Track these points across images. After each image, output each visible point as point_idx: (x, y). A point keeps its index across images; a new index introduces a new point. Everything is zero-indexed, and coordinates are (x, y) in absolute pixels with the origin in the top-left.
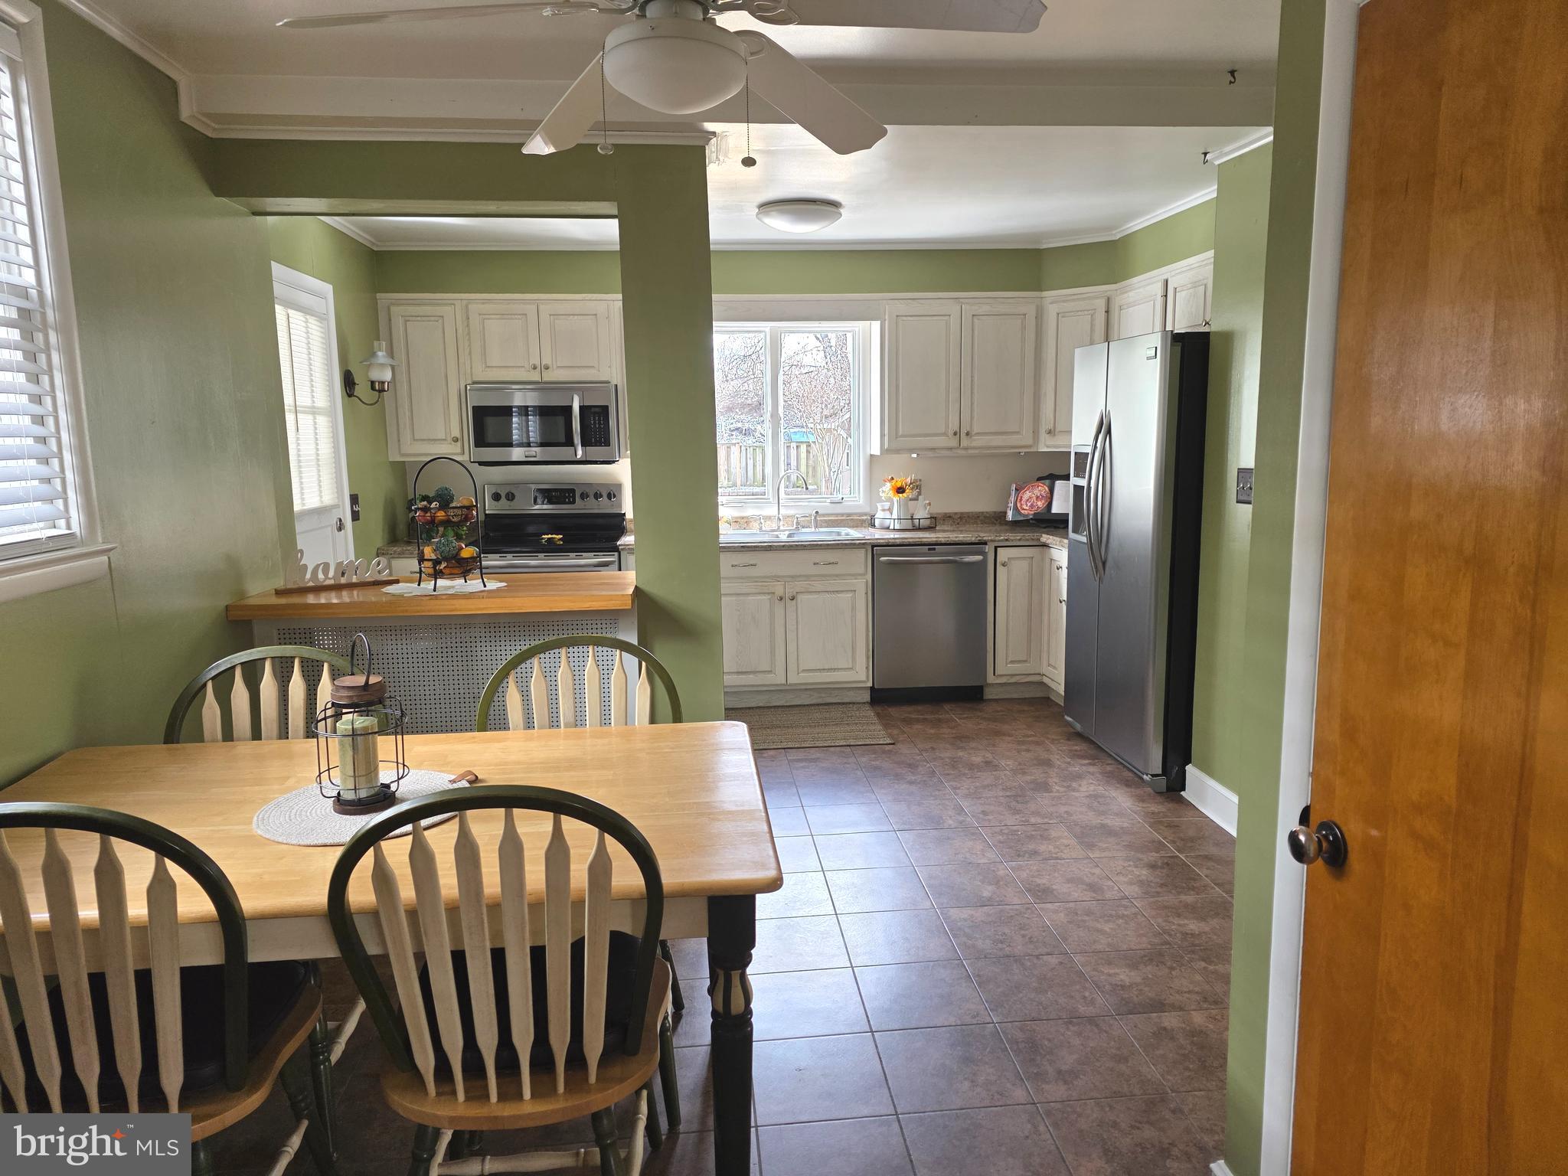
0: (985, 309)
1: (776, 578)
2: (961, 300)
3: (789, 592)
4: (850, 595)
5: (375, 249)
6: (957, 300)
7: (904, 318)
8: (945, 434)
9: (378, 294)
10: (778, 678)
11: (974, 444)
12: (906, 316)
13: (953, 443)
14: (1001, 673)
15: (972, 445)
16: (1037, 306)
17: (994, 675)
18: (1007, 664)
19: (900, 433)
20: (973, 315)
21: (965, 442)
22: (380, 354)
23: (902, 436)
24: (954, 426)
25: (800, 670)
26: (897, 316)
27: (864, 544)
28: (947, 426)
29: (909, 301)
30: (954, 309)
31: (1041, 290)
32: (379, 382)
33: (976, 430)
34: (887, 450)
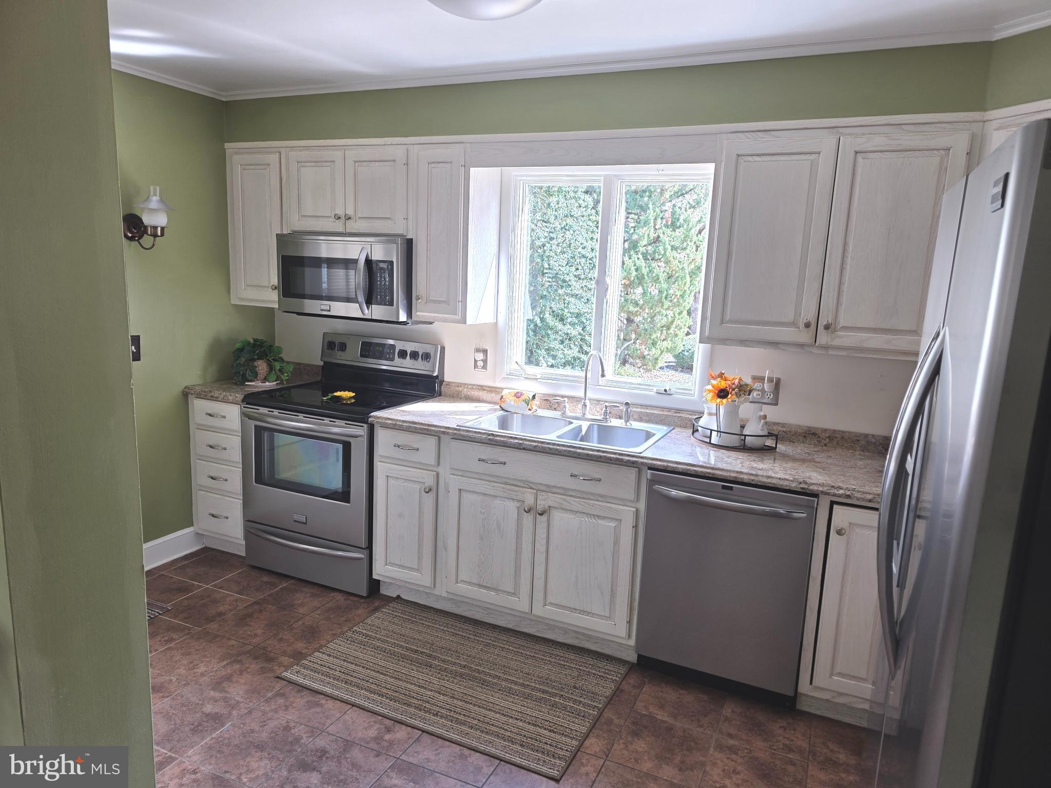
0: (879, 141)
1: (529, 485)
2: (841, 130)
3: (541, 505)
4: (613, 524)
5: (224, 99)
6: (834, 130)
7: (750, 158)
8: (794, 324)
9: (226, 144)
10: (521, 604)
11: (837, 342)
12: (752, 155)
13: (804, 337)
14: (822, 685)
15: (833, 343)
16: (973, 137)
17: (811, 683)
18: (832, 675)
19: (728, 317)
20: (856, 153)
21: (823, 338)
22: (154, 198)
23: (731, 321)
24: (808, 314)
25: (547, 602)
26: (738, 156)
27: (634, 462)
28: (797, 314)
29: (759, 133)
30: (826, 143)
31: (984, 109)
32: (151, 227)
33: (842, 322)
34: (708, 338)
